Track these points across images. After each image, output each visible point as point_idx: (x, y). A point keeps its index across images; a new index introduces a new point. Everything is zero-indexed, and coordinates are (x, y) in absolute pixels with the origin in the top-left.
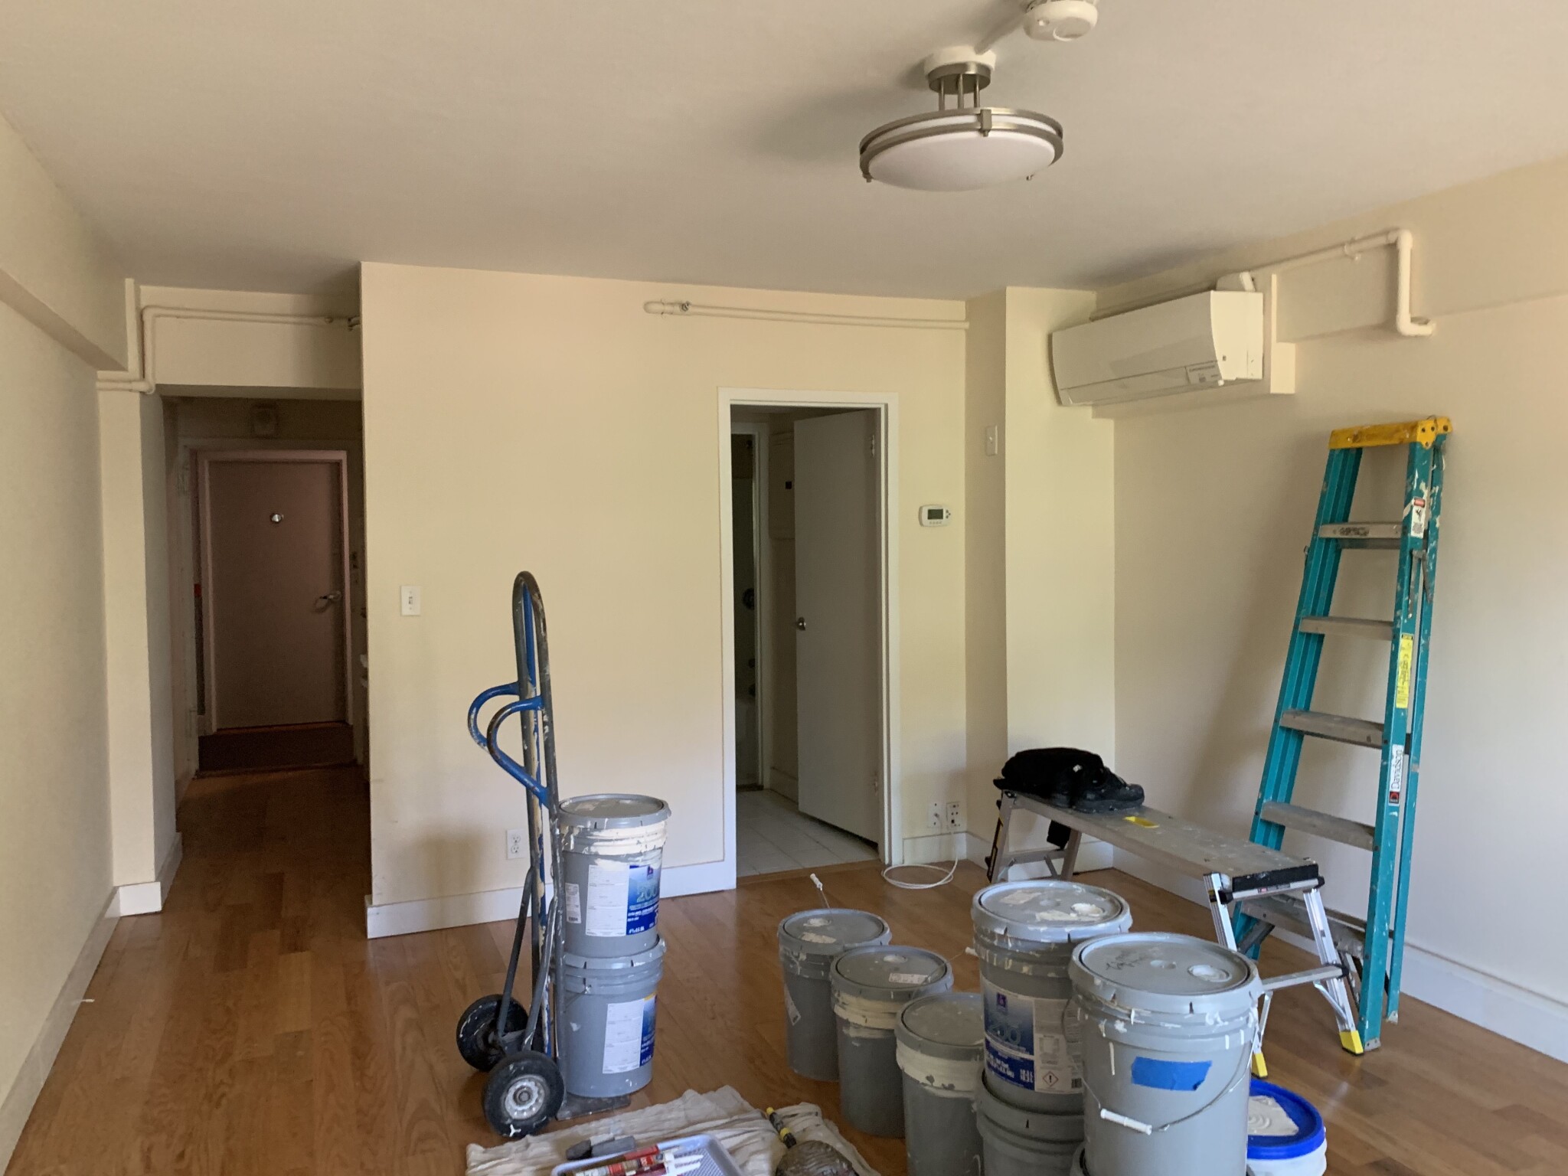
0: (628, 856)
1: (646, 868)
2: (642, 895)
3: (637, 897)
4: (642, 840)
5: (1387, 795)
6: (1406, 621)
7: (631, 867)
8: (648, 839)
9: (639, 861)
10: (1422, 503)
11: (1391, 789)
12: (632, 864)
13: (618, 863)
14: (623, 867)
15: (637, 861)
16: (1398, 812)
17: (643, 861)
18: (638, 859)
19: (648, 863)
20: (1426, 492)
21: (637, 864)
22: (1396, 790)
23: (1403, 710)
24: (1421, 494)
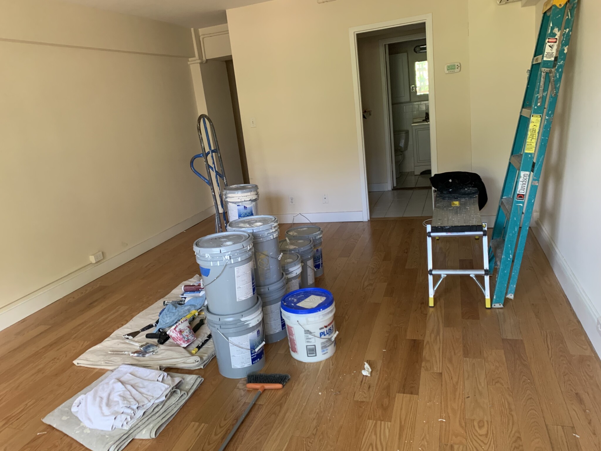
0: (236, 202)
1: (243, 207)
2: (243, 214)
3: (241, 215)
4: (240, 198)
5: (516, 196)
6: (536, 107)
7: (238, 206)
8: (242, 198)
9: (240, 204)
10: (555, 40)
11: (518, 193)
12: (238, 205)
13: (234, 204)
14: (235, 206)
15: (239, 204)
16: (523, 204)
17: (241, 204)
18: (239, 203)
19: (244, 205)
20: (558, 34)
21: (239, 205)
22: (522, 192)
23: (531, 154)
24: (554, 35)
